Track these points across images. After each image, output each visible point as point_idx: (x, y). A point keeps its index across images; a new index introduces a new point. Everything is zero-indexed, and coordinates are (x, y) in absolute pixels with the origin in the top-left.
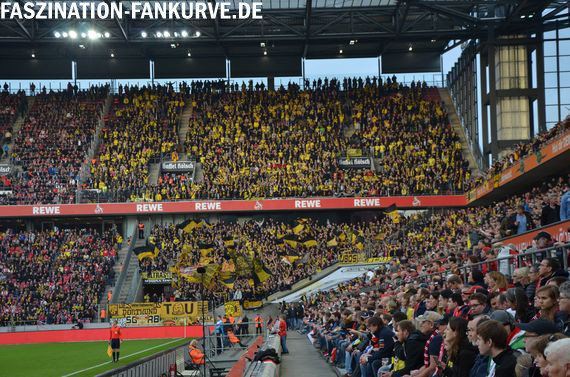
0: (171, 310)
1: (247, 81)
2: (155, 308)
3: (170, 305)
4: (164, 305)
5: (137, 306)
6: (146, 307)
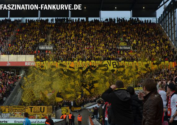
0: (33, 111)
1: (77, 19)
2: (24, 109)
3: (33, 107)
4: (29, 107)
5: (16, 107)
6: (20, 108)
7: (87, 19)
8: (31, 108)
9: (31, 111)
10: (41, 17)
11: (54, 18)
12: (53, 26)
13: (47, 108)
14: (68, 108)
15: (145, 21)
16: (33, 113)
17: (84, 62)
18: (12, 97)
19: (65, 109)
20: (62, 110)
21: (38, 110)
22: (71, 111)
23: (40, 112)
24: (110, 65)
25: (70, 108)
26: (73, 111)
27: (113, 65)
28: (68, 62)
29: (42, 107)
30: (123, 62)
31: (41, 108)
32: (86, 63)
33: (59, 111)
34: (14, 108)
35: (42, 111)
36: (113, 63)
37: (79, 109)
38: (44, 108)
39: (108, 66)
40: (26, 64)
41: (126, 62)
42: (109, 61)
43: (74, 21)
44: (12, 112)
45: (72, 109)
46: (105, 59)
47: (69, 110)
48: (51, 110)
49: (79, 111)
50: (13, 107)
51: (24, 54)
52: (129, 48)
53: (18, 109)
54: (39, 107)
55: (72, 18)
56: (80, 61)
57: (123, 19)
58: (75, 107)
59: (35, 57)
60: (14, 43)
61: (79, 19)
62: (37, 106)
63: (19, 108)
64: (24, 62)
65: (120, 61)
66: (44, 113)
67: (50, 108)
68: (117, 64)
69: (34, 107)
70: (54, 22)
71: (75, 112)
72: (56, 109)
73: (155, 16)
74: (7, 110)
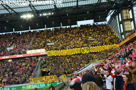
1: (65, 27)
2: (42, 78)
5: (37, 78)
6: (40, 78)
7: (71, 27)
8: (45, 77)
9: (46, 79)
10: (47, 28)
11: (54, 28)
12: (53, 32)
13: (54, 76)
14: (65, 75)
15: (101, 24)
16: (46, 80)
17: (72, 50)
18: (35, 72)
20: (62, 76)
22: (67, 76)
23: (51, 79)
24: (85, 50)
25: (66, 75)
27: (87, 49)
28: (63, 50)
29: (51, 76)
30: (91, 47)
31: (50, 77)
32: (73, 50)
33: (60, 77)
34: (36, 79)
35: (51, 78)
36: (86, 48)
37: (70, 75)
38: (52, 76)
39: (84, 50)
40: (41, 54)
41: (93, 47)
42: (84, 48)
43: (64, 28)
44: (36, 81)
46: (82, 47)
47: (66, 76)
48: (56, 77)
49: (71, 76)
50: (36, 78)
51: (40, 49)
52: (94, 39)
53: (38, 78)
54: (50, 76)
55: (63, 27)
56: (70, 49)
57: (90, 24)
58: (68, 74)
59: (46, 49)
60: (34, 43)
61: (66, 27)
63: (39, 78)
64: (40, 53)
65: (90, 47)
66: (52, 79)
68: (89, 49)
69: (47, 76)
70: (54, 30)
71: (69, 77)
72: (59, 76)
73: (106, 21)
74: (33, 80)
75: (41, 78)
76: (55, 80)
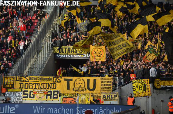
0: (71, 86)
2: (54, 83)
3: (71, 80)
4: (65, 80)
5: (35, 79)
6: (45, 82)
8: (68, 81)
9: (68, 88)
13: (102, 82)
14: (147, 81)
19: (140, 84)
20: (134, 85)
21: (83, 86)
22: (154, 88)
23: (88, 91)
26: (158, 87)
29: (92, 79)
31: (88, 81)
34: (32, 82)
35: (91, 87)
38: (95, 81)
44: (29, 90)
45: (156, 85)
47: (150, 87)
48: (110, 85)
50: (31, 79)
53: (40, 82)
54: (85, 78)
58: (162, 80)
62: (81, 78)
63: (43, 81)
66: (94, 92)
67: (108, 82)
69: (74, 78)
74: (17, 85)
75: (50, 82)
76: (104, 97)
